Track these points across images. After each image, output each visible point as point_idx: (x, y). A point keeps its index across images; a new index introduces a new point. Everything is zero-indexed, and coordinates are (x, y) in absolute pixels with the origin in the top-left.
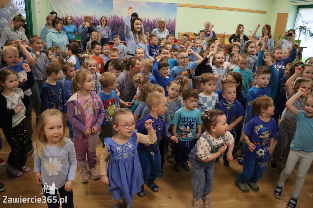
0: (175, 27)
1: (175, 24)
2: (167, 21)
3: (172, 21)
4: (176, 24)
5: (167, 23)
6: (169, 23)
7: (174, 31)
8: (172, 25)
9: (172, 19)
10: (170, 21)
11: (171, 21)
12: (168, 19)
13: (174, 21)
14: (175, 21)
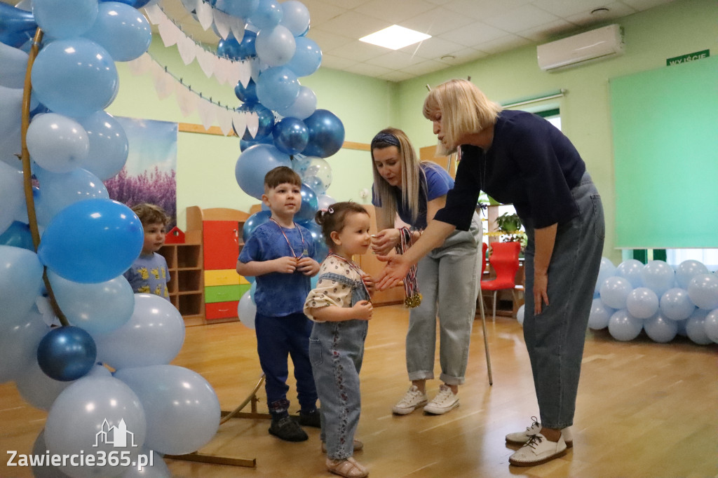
0: (173, 193)
1: (175, 183)
2: (149, 176)
3: (166, 175)
4: (177, 184)
5: (151, 182)
6: (157, 181)
7: (174, 206)
8: (166, 187)
9: (165, 169)
10: (158, 176)
11: (163, 175)
12: (151, 169)
13: (170, 175)
14: (174, 174)
